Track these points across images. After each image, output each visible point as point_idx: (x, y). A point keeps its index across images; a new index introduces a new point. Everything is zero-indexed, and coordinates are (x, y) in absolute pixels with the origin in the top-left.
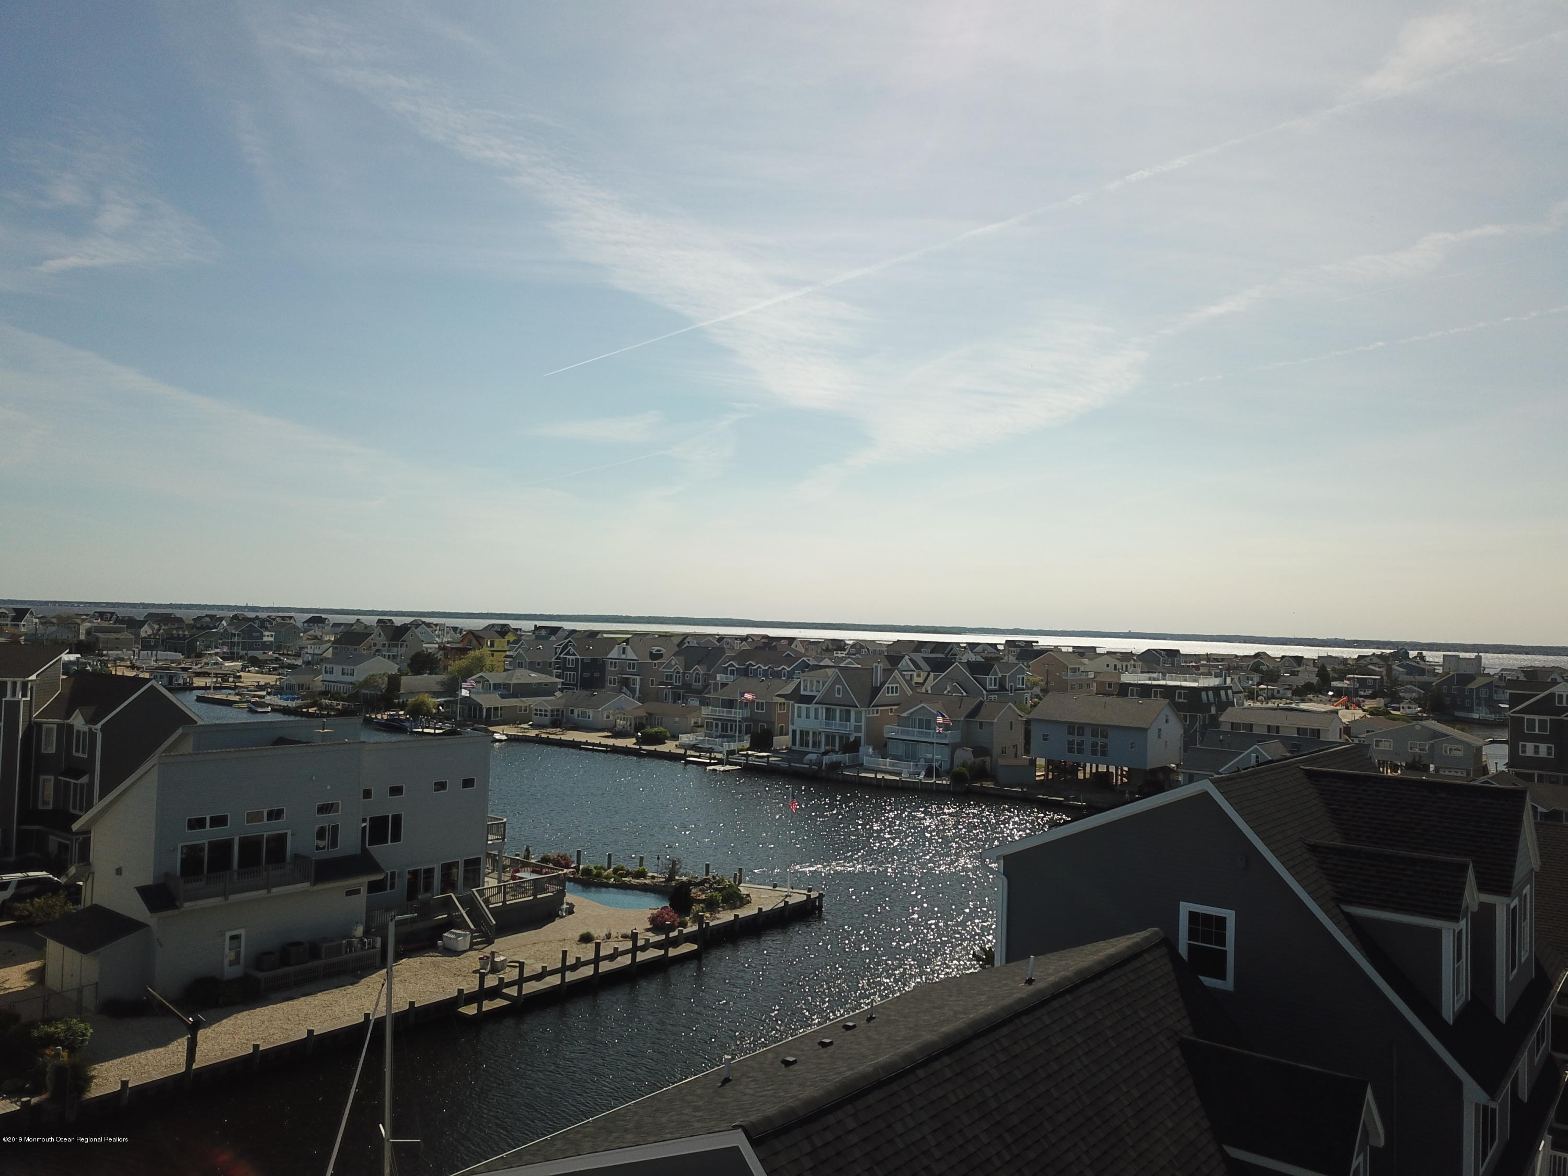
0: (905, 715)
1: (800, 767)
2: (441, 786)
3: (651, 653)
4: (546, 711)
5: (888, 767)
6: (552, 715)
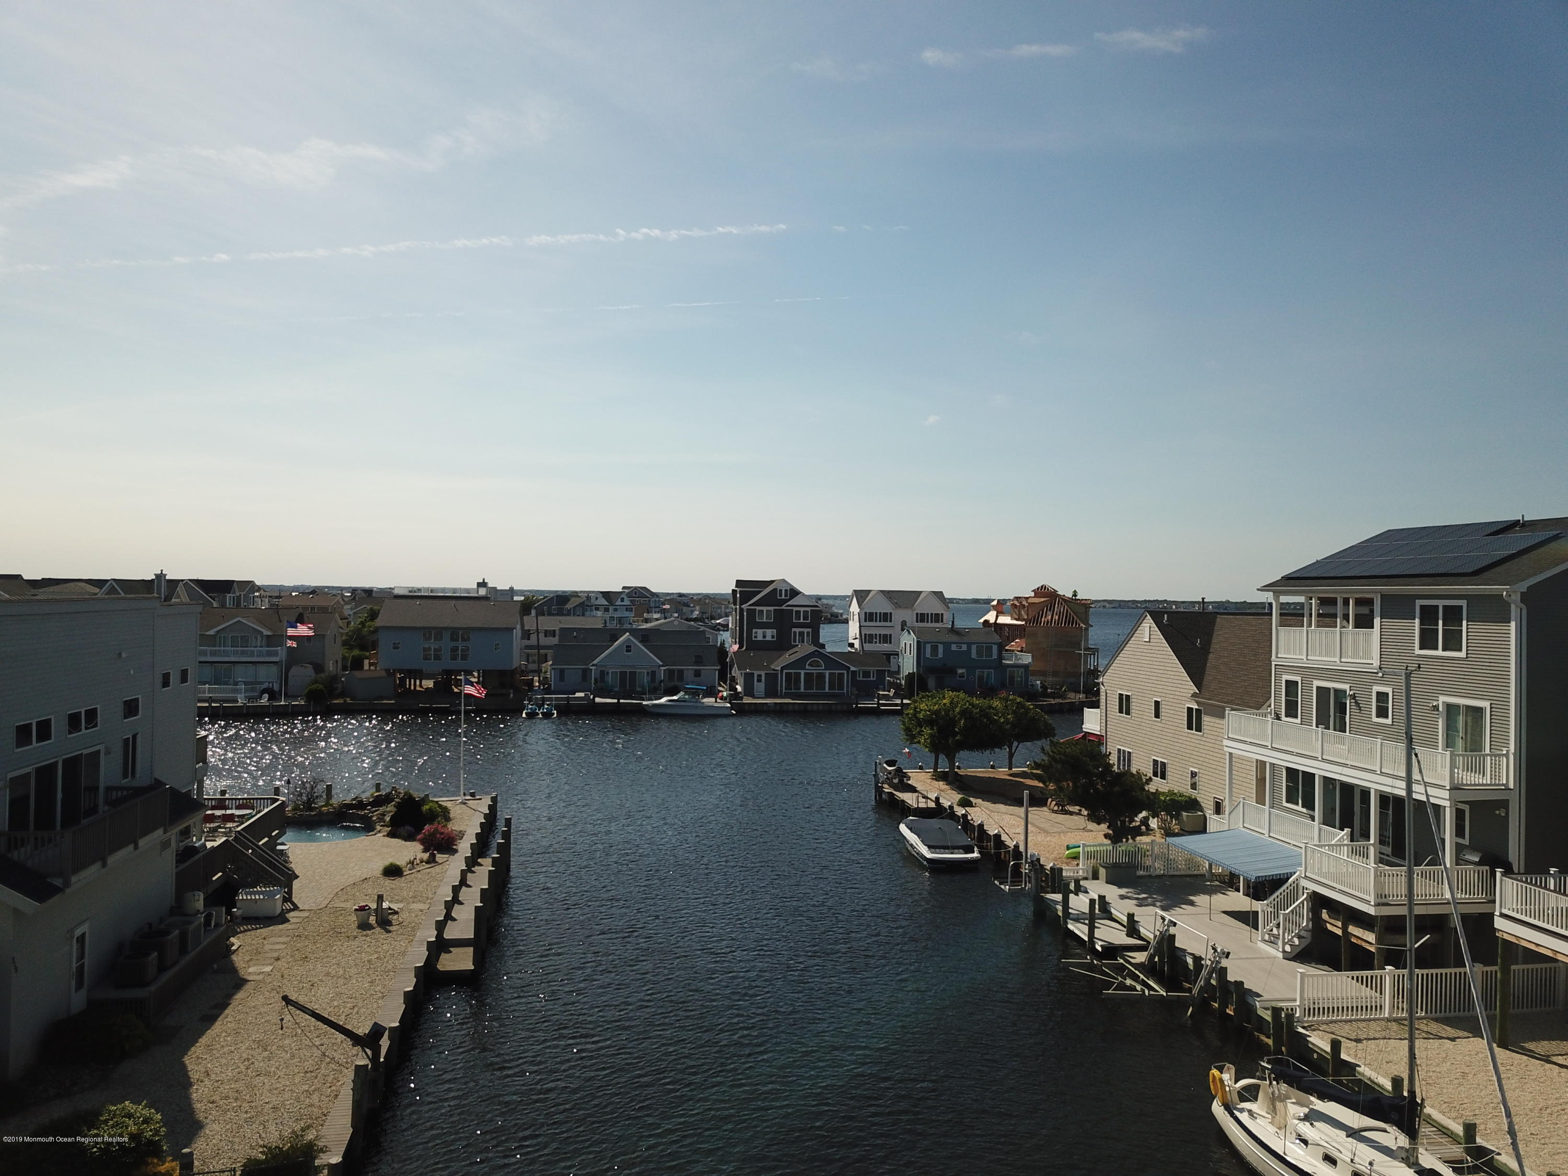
0: (212, 632)
2: (166, 679)
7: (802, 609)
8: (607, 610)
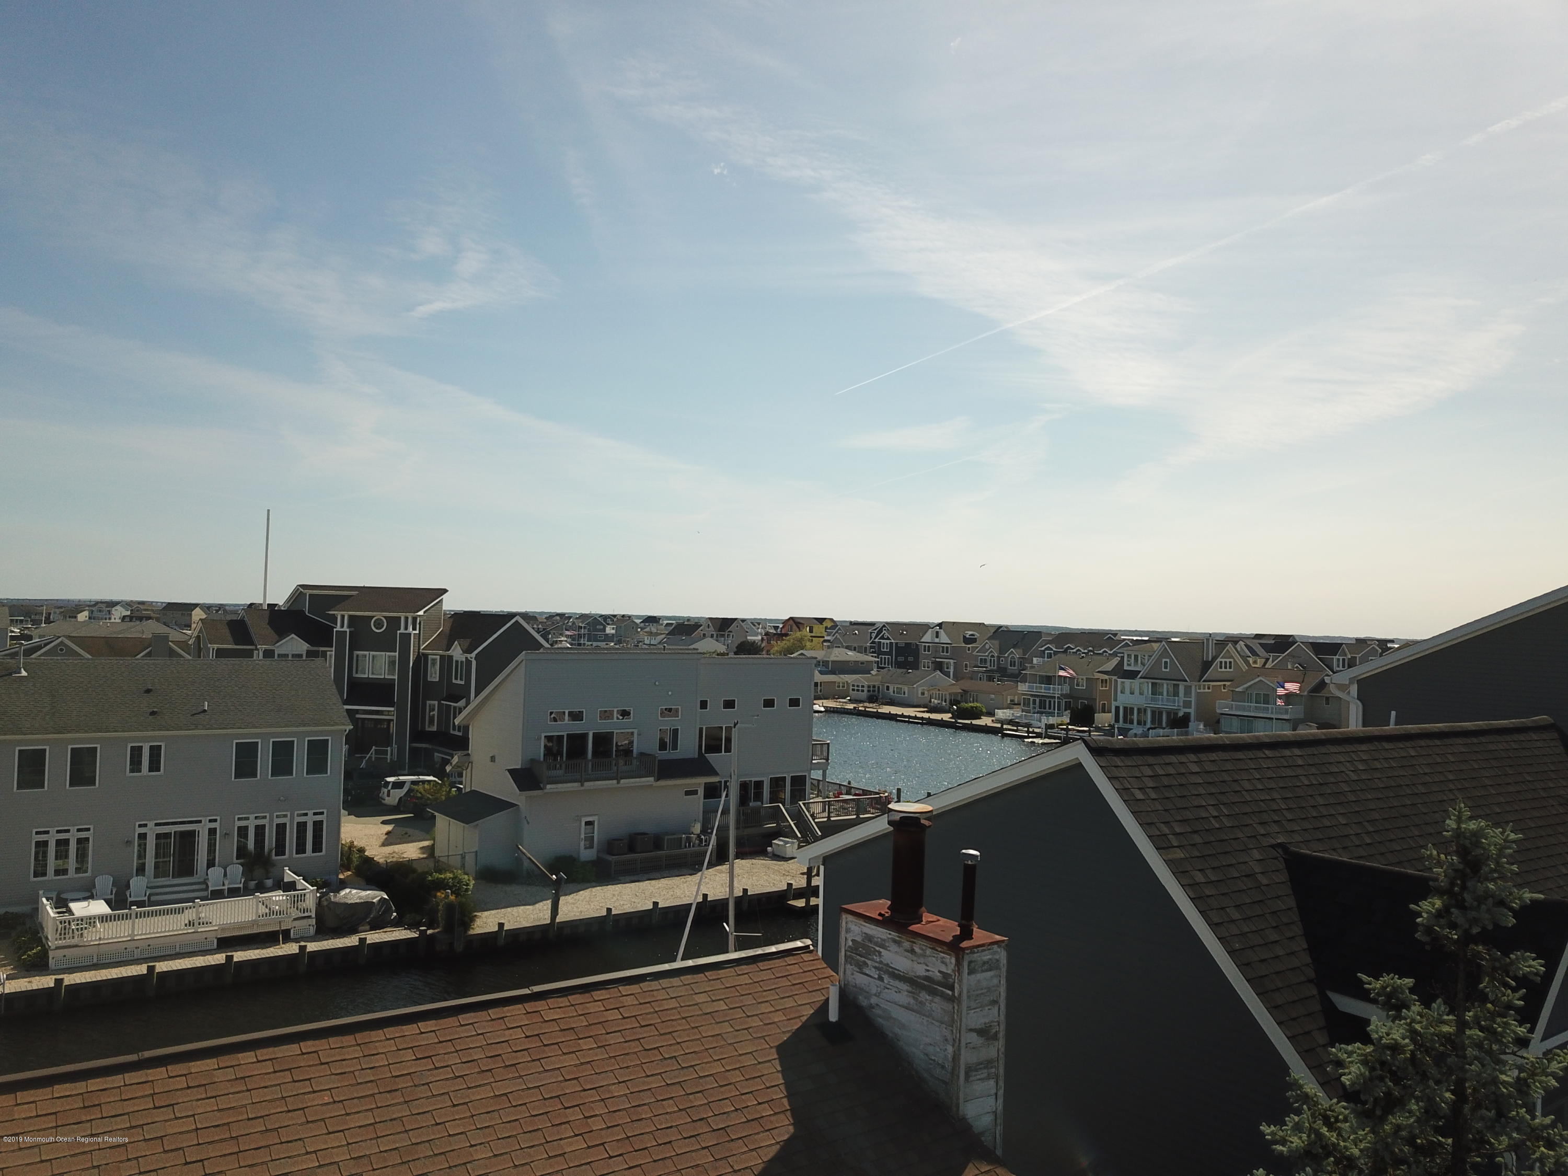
2: (769, 703)
3: (964, 637)
4: (863, 686)
6: (869, 691)
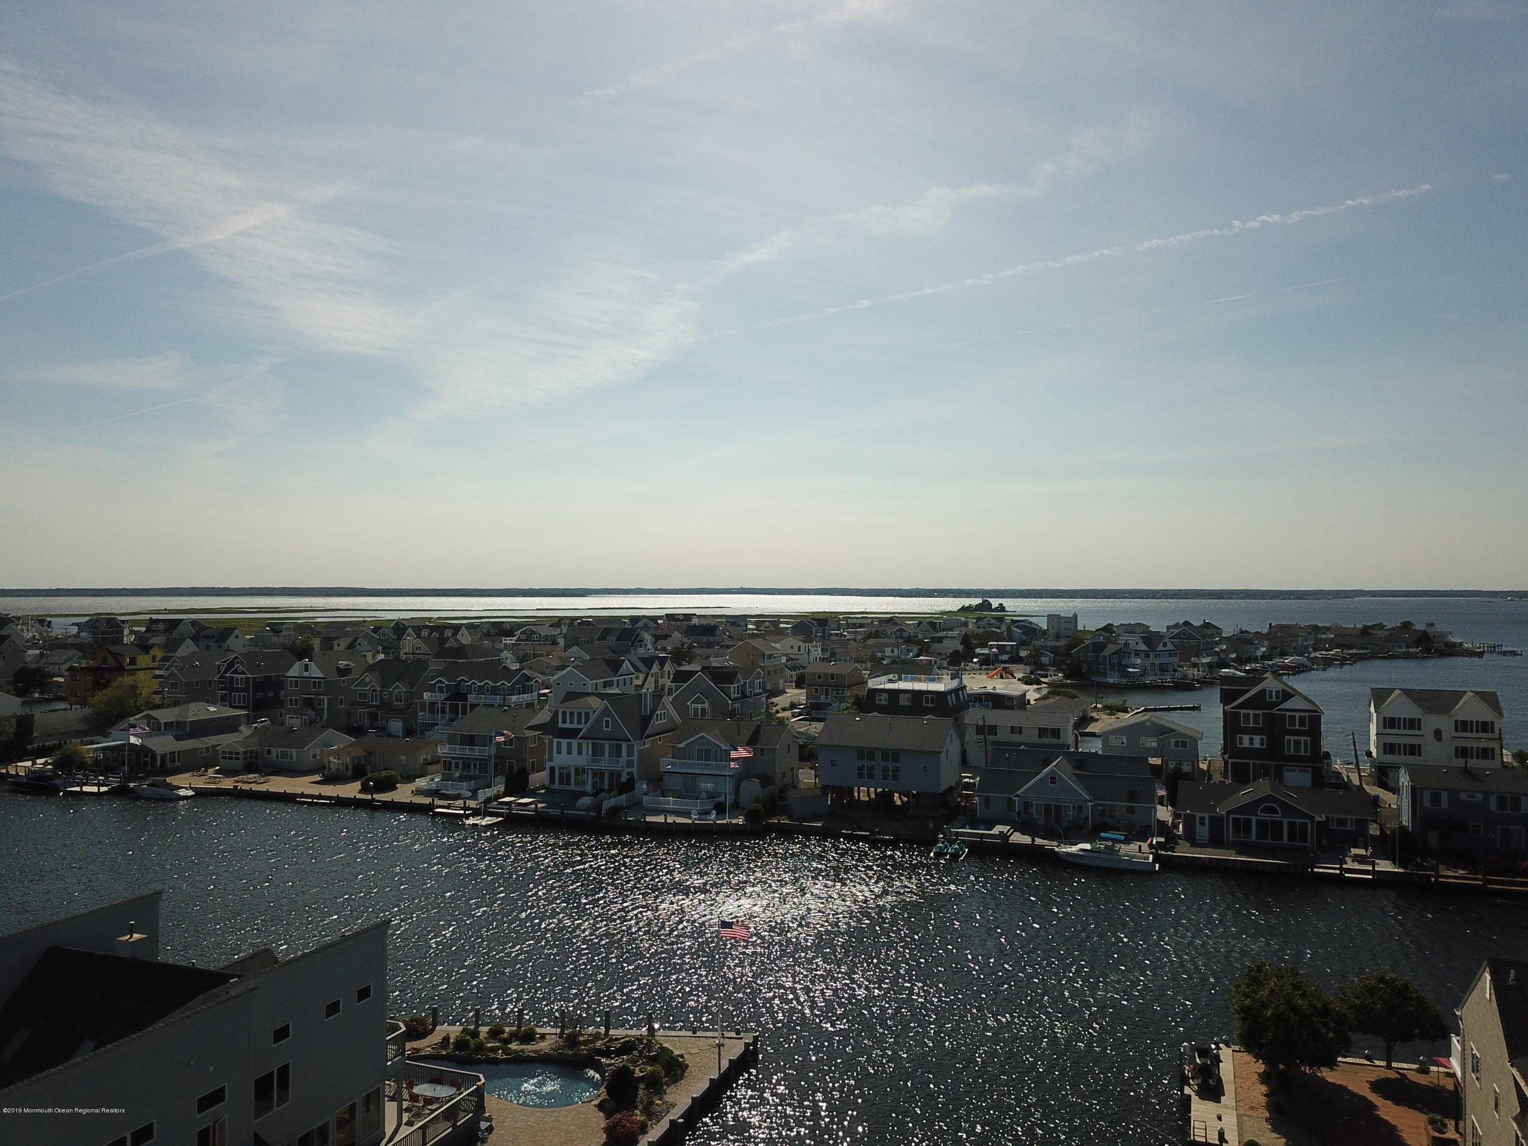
0: (681, 745)
1: (579, 814)
2: (333, 1008)
3: (338, 668)
4: (237, 753)
5: (671, 806)
6: (245, 758)
7: (1297, 715)
8: (1148, 656)
